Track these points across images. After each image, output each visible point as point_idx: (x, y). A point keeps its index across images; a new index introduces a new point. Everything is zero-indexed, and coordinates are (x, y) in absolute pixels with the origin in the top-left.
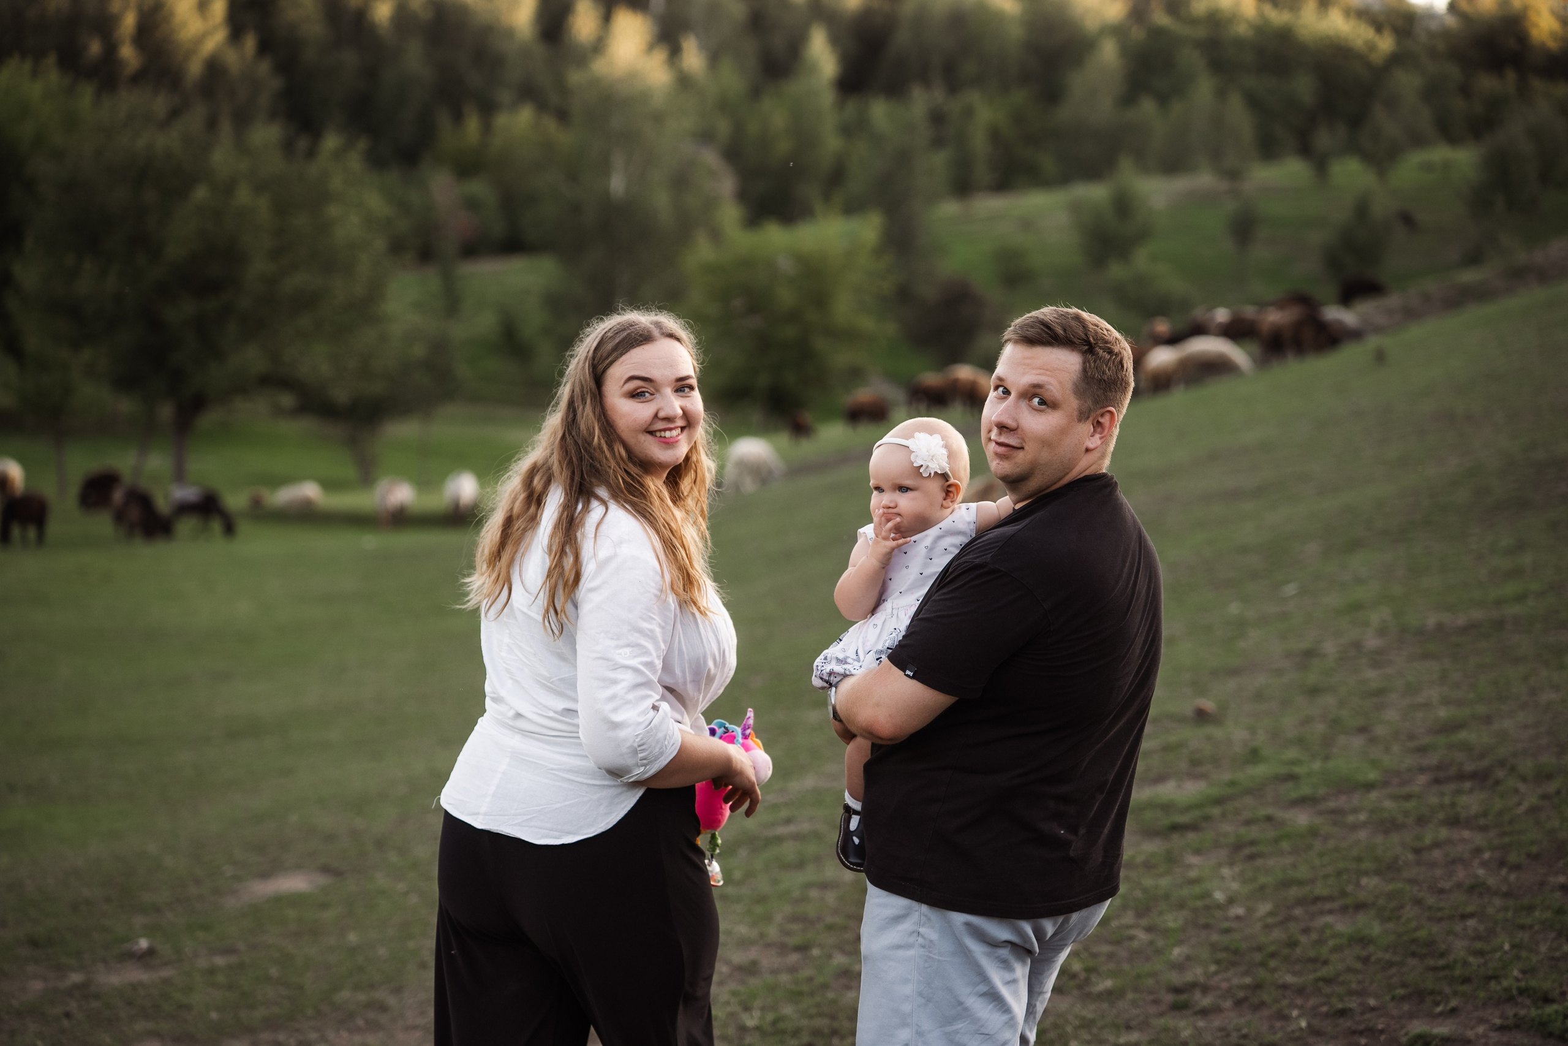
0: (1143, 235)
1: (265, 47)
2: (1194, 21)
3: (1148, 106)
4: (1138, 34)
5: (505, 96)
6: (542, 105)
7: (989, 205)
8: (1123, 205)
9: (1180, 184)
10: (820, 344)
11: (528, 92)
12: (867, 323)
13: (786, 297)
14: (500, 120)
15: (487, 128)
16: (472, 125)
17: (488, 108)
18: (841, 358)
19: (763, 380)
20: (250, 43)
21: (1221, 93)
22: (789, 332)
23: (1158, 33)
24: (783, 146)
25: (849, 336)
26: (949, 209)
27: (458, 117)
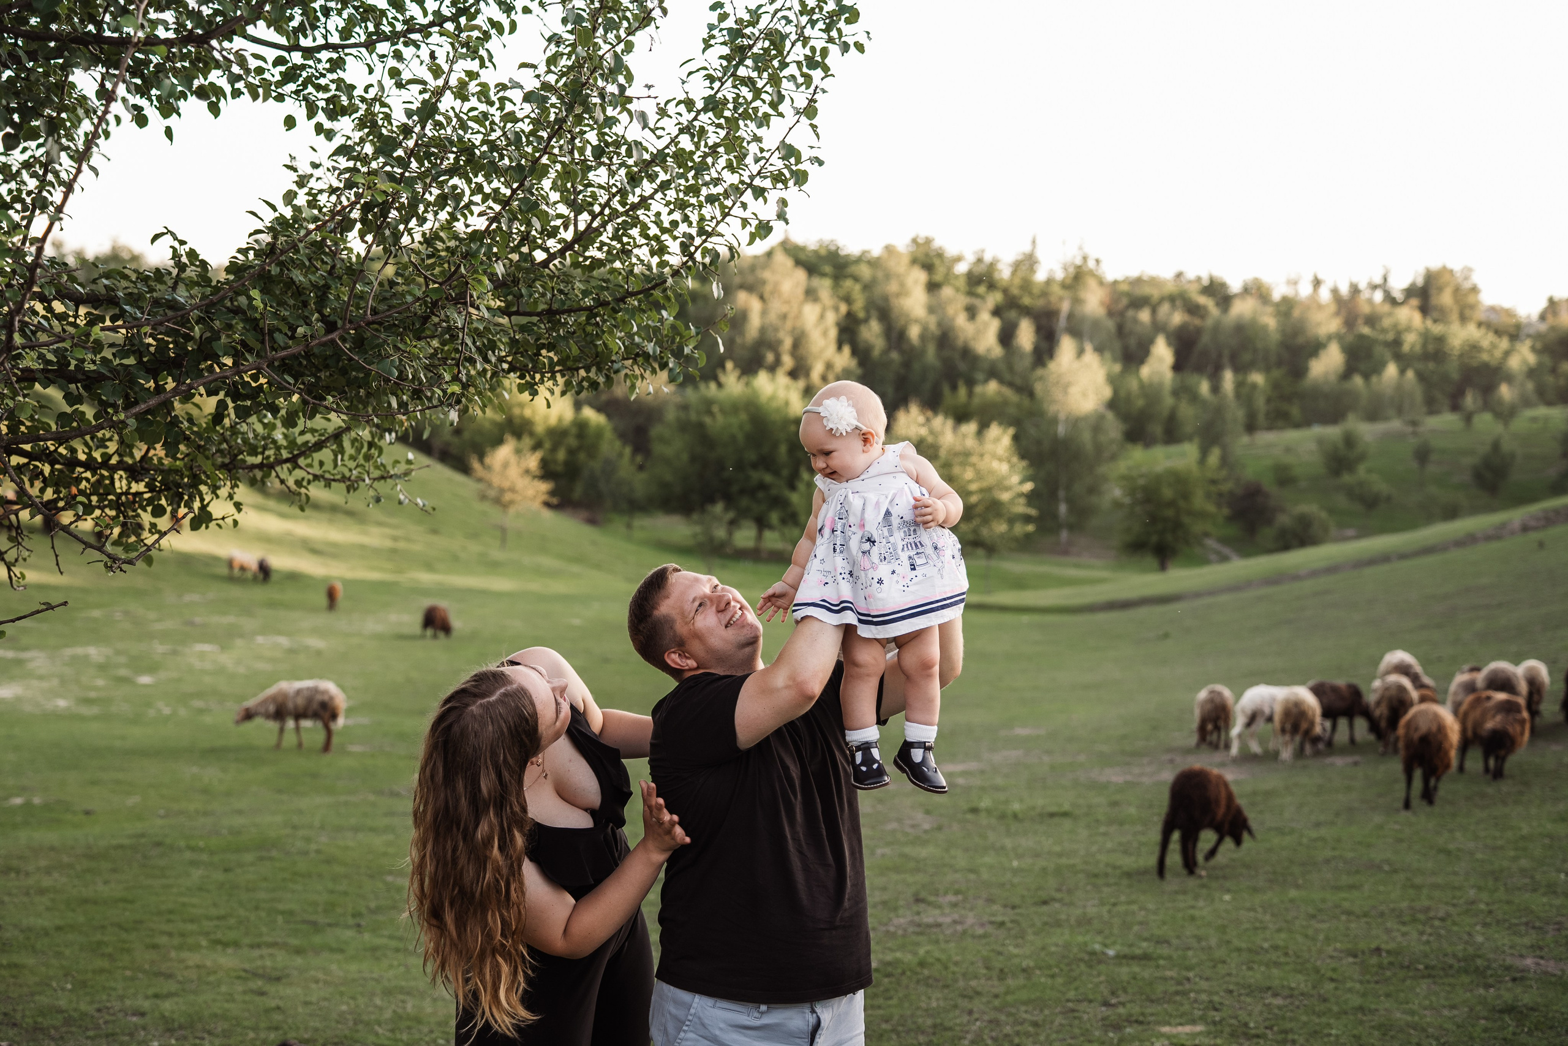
0: (1362, 457)
1: (854, 352)
2: (1384, 331)
3: (1358, 381)
4: (1350, 338)
5: (980, 376)
6: (1001, 381)
7: (1265, 437)
8: (1350, 440)
9: (1380, 427)
10: (1186, 520)
11: (993, 373)
12: (1211, 508)
13: (1167, 493)
14: (978, 389)
15: (970, 394)
16: (962, 391)
17: (971, 383)
18: (1197, 527)
19: (1154, 539)
20: (847, 350)
21: (1402, 372)
22: (1170, 513)
23: (1362, 337)
24: (1140, 403)
25: (1202, 515)
26: (1245, 439)
27: (954, 388)
